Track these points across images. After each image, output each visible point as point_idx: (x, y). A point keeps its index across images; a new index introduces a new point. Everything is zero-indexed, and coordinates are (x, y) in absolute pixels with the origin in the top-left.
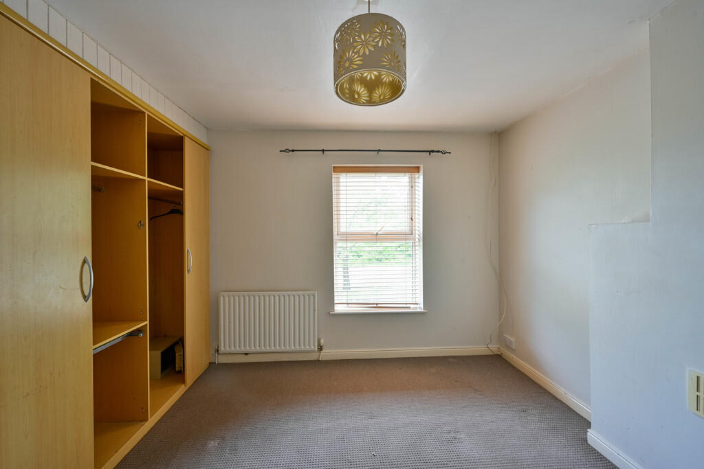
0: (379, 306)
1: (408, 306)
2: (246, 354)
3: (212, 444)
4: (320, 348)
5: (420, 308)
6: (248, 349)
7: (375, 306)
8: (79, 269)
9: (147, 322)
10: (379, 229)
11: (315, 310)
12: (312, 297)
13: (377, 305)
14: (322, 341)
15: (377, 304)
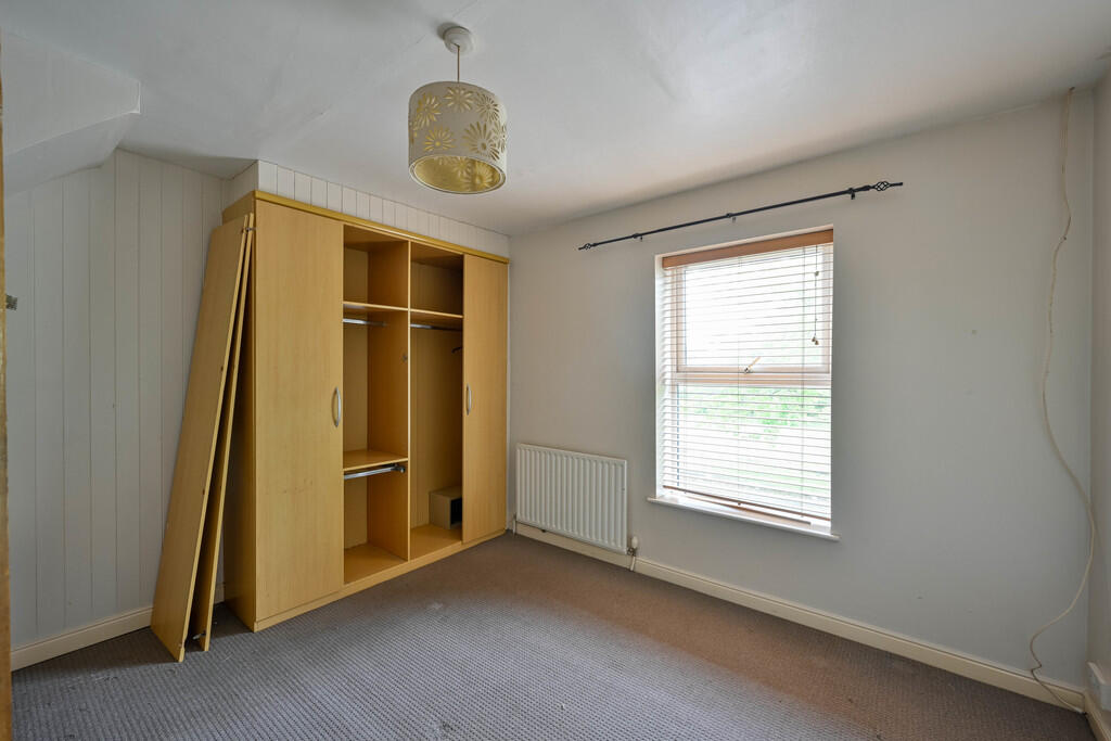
0: (742, 505)
1: (805, 519)
2: (544, 531)
3: (437, 606)
4: (633, 552)
5: (823, 528)
6: (547, 526)
7: (736, 504)
8: (331, 398)
9: (408, 459)
10: (750, 361)
11: (623, 489)
12: (620, 468)
13: (739, 505)
14: (635, 541)
15: (740, 502)
